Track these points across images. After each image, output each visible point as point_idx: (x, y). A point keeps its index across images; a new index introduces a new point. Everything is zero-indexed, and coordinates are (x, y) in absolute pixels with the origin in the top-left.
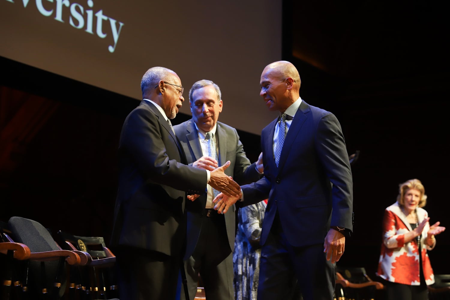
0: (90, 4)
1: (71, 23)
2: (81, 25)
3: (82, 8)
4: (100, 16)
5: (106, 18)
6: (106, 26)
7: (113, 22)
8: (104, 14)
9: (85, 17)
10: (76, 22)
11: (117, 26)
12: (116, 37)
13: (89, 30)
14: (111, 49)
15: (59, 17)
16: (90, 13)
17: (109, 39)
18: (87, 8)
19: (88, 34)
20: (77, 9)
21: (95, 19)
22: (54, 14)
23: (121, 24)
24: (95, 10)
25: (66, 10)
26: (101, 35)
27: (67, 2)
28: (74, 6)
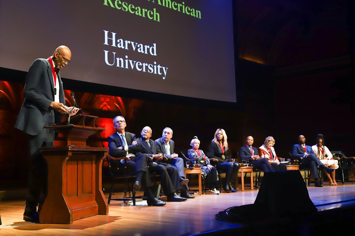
0: (155, 63)
1: (149, 71)
2: (152, 72)
3: (152, 65)
4: (159, 67)
6: (162, 70)
7: (164, 68)
8: (160, 66)
9: (154, 68)
10: (150, 71)
11: (166, 69)
12: (165, 73)
13: (155, 73)
14: (164, 78)
15: (144, 70)
16: (155, 66)
17: (163, 75)
18: (154, 65)
20: (151, 66)
21: (157, 68)
23: (167, 68)
24: (157, 65)
25: (147, 67)
26: (160, 73)
27: (147, 64)
28: (149, 65)
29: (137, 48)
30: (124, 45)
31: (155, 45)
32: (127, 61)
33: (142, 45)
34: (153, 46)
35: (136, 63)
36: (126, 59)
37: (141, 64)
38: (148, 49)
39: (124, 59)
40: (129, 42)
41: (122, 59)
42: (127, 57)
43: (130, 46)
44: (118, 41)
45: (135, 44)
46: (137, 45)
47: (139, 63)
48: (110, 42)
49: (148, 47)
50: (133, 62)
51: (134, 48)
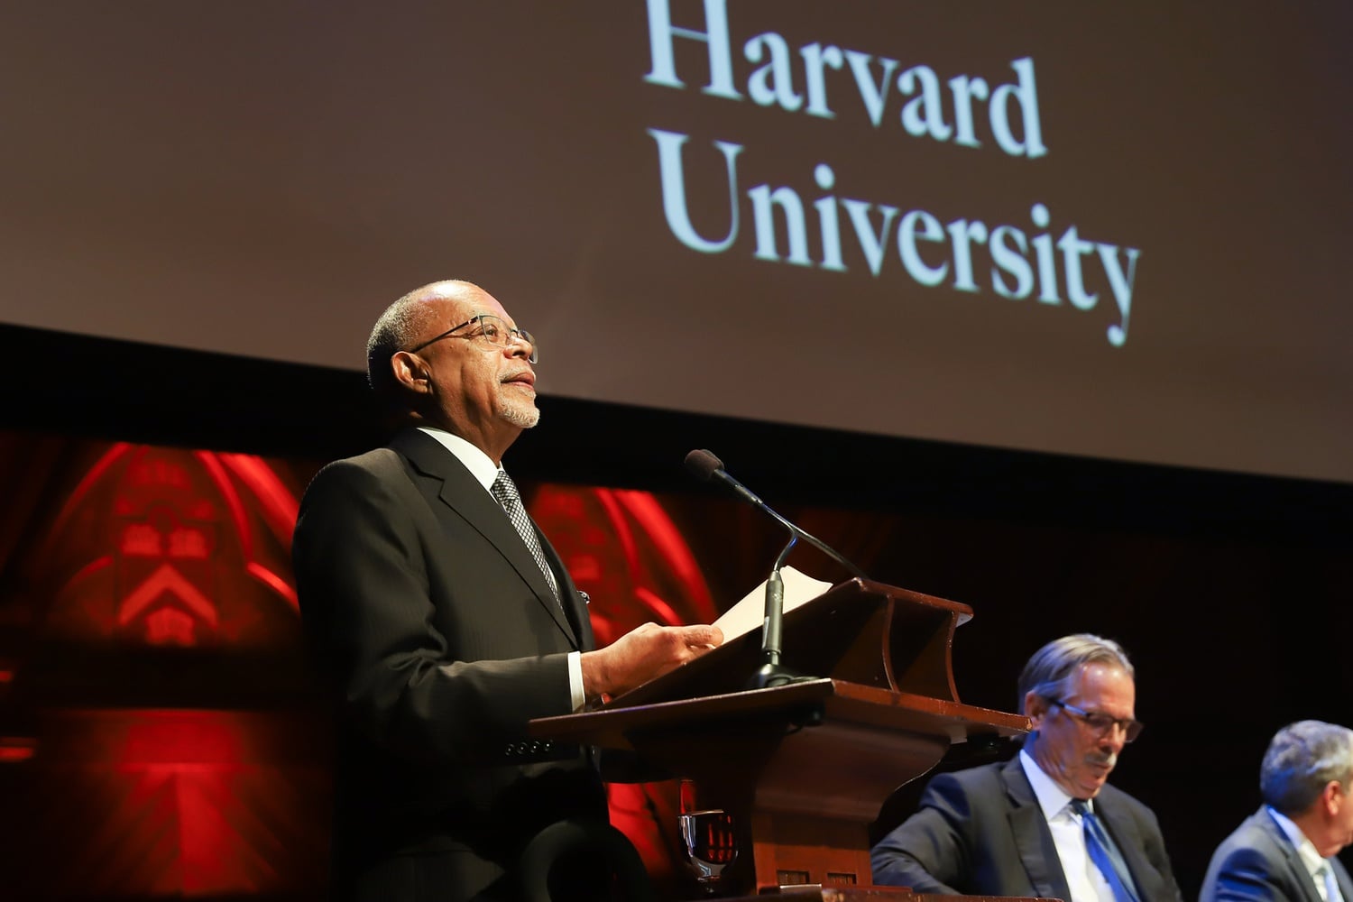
0: (1040, 215)
1: (999, 287)
2: (1025, 288)
3: (1019, 237)
4: (1073, 245)
5: (1086, 247)
6: (1093, 271)
7: (1108, 254)
8: (1082, 236)
9: (1032, 258)
10: (1011, 280)
11: (1123, 260)
12: (1123, 295)
13: (1049, 294)
14: (1117, 336)
15: (965, 281)
16: (1043, 245)
17: (1107, 308)
18: (1033, 231)
19: (1048, 307)
20: (1009, 243)
21: (1059, 258)
22: (952, 276)
23: (1133, 254)
24: (1056, 231)
25: (980, 254)
26: (1082, 300)
27: (978, 231)
28: (998, 236)
29: (895, 102)
30: (799, 83)
31: (1025, 68)
32: (827, 208)
33: (928, 77)
34: (1014, 79)
35: (897, 222)
36: (823, 193)
37: (934, 231)
38: (980, 110)
39: (810, 194)
40: (834, 56)
41: (789, 200)
42: (824, 176)
43: (840, 83)
44: (753, 51)
45: (876, 71)
46: (897, 74)
47: (920, 226)
48: (692, 58)
49: (980, 88)
50: (875, 219)
51: (875, 106)
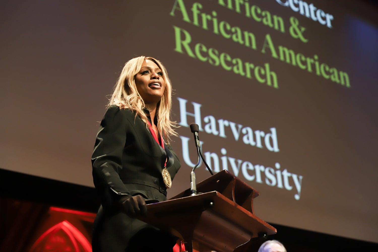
0: (278, 166)
1: (267, 182)
2: (274, 183)
3: (272, 170)
4: (286, 174)
5: (289, 175)
6: (291, 180)
7: (295, 177)
8: (288, 171)
9: (276, 176)
10: (270, 181)
11: (298, 179)
12: (298, 187)
13: (280, 185)
14: (297, 197)
15: (259, 180)
16: (278, 173)
17: (294, 190)
18: (276, 169)
19: (280, 189)
20: (270, 172)
21: (282, 177)
22: (255, 179)
23: (300, 177)
24: (281, 170)
25: (263, 174)
26: (289, 188)
27: (262, 168)
28: (267, 170)
29: (241, 135)
30: (218, 128)
31: (273, 130)
32: (224, 159)
33: (250, 130)
34: (271, 132)
35: (242, 164)
36: (223, 155)
37: (251, 167)
38: (263, 139)
39: (220, 155)
40: (226, 123)
41: (215, 156)
42: (224, 151)
43: (228, 129)
44: (206, 120)
45: (237, 128)
46: (242, 129)
47: (248, 166)
48: (191, 119)
49: (262, 134)
50: (236, 163)
51: (236, 136)
